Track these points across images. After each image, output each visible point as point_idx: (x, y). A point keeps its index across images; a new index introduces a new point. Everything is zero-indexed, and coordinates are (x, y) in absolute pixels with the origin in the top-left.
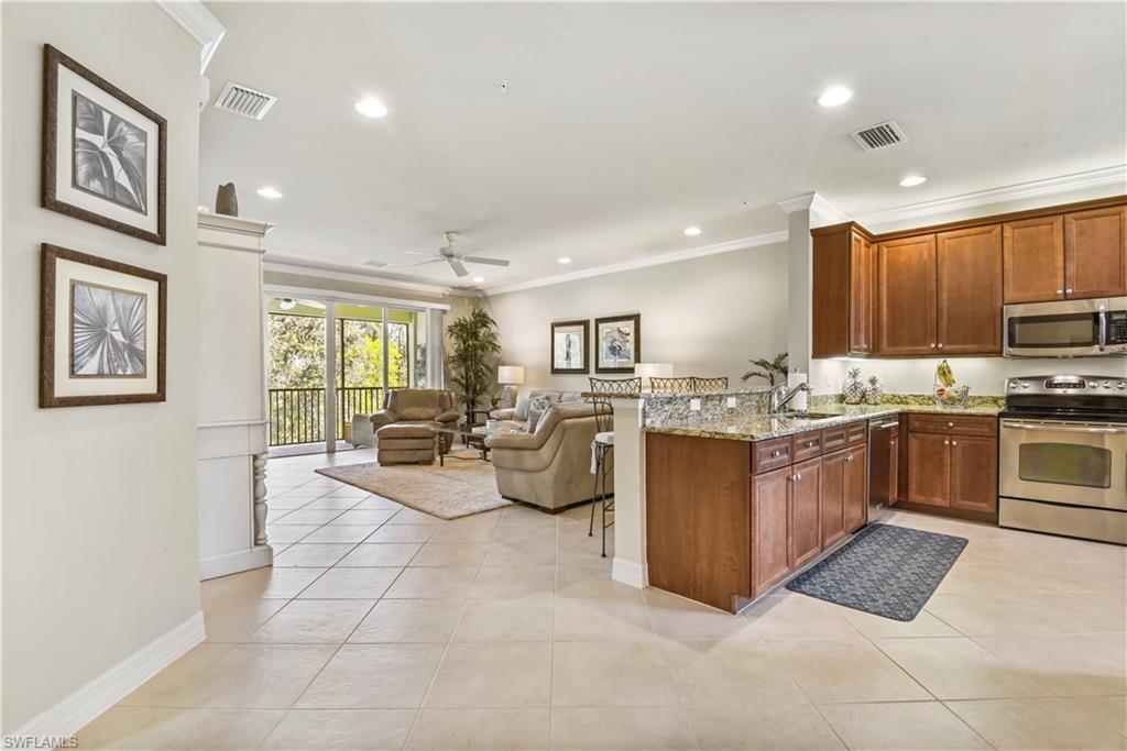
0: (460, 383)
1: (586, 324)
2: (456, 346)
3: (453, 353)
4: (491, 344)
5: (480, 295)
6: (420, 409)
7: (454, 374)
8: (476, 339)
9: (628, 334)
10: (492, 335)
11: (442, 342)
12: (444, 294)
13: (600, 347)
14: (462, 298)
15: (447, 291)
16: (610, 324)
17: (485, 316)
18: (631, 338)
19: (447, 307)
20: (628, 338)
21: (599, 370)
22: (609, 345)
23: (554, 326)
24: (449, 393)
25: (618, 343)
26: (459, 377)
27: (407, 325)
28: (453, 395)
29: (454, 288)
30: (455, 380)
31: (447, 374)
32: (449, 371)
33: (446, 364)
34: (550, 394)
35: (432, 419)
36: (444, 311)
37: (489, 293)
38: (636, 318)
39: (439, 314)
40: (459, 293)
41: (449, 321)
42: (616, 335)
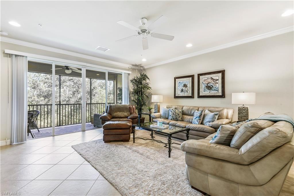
0: (136, 102)
1: (192, 77)
2: (133, 88)
3: (132, 90)
4: (147, 87)
5: (142, 69)
6: (121, 113)
7: (132, 98)
8: (141, 84)
9: (218, 80)
10: (147, 83)
11: (128, 86)
12: (129, 68)
13: (200, 87)
14: (135, 69)
15: (130, 66)
16: (207, 76)
17: (145, 75)
18: (220, 81)
19: (130, 72)
20: (217, 81)
21: (199, 97)
22: (206, 85)
23: (175, 78)
24: (132, 106)
25: (211, 84)
26: (134, 100)
27: (114, 81)
28: (134, 106)
29: (133, 65)
30: (133, 101)
31: (130, 98)
32: (131, 97)
33: (130, 95)
34: (176, 107)
35: (127, 117)
36: (129, 74)
37: (145, 68)
38: (223, 72)
39: (128, 75)
40: (134, 67)
41: (131, 78)
42: (210, 80)
